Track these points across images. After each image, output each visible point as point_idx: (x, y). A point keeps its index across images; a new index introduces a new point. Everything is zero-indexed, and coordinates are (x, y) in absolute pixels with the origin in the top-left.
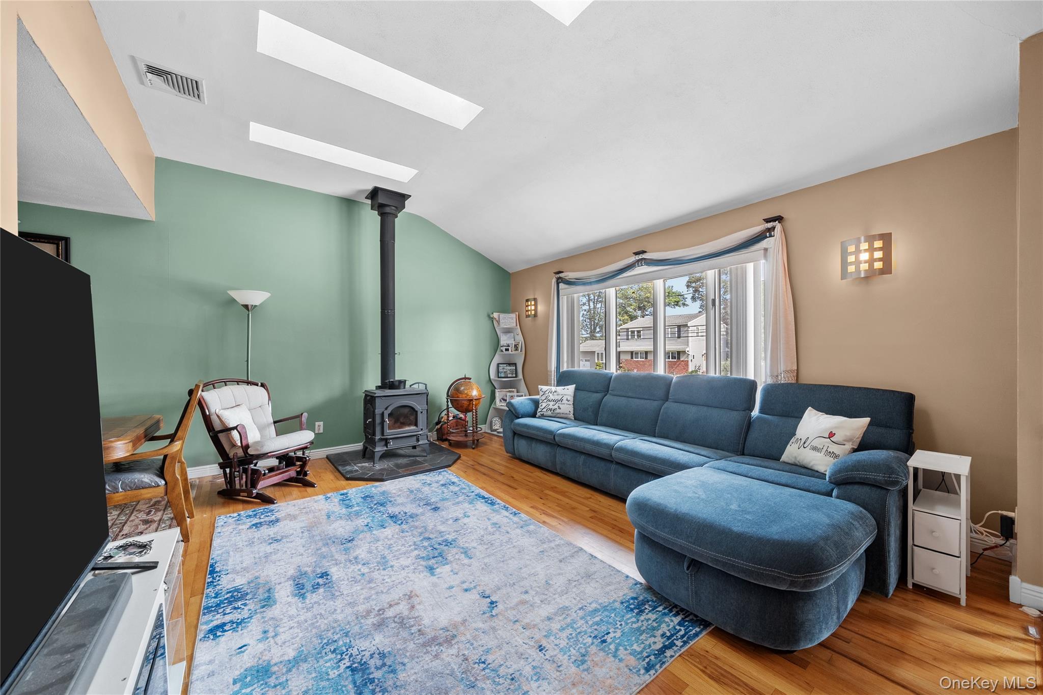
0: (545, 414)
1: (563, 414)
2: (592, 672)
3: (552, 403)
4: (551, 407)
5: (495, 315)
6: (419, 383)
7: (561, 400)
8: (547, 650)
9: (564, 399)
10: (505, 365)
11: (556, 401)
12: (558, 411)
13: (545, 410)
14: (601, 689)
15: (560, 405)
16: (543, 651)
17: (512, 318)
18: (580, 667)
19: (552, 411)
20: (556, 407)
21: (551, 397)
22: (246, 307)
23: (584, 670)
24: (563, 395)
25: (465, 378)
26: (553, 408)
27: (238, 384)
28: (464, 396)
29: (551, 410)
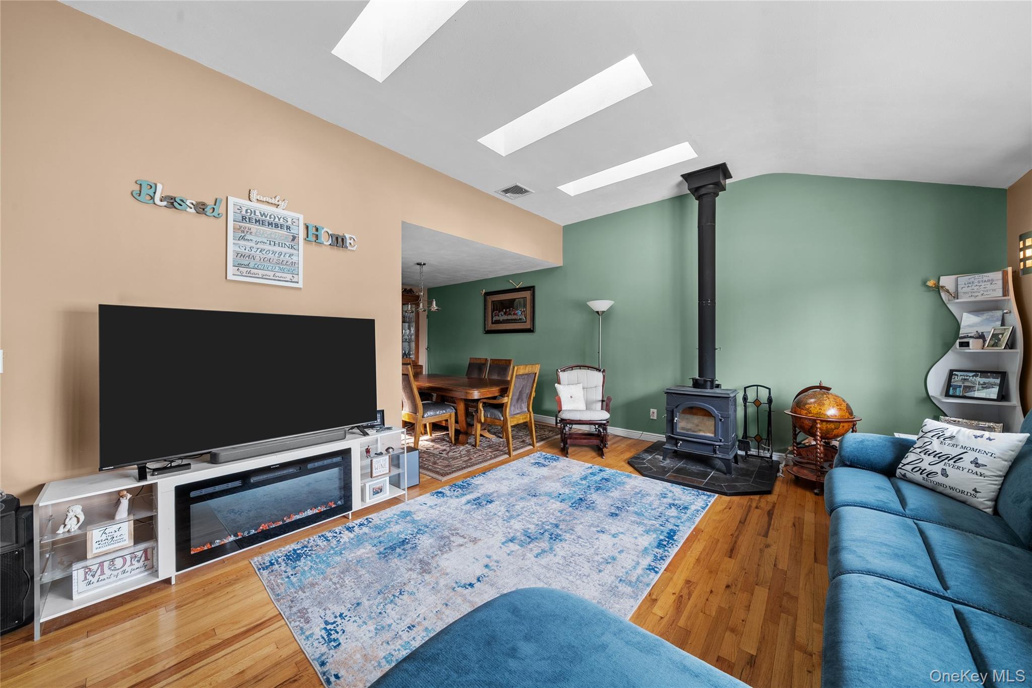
0: (909, 475)
1: (951, 488)
2: (375, 670)
3: (931, 459)
4: (924, 465)
5: (947, 281)
6: (757, 386)
7: (958, 458)
8: (409, 632)
9: (968, 458)
10: (971, 374)
11: (941, 457)
12: (939, 478)
13: (909, 468)
14: (354, 677)
15: (947, 468)
16: (407, 629)
17: (991, 281)
18: (384, 660)
19: (925, 475)
20: (938, 468)
21: (936, 446)
22: (598, 312)
23: (379, 663)
24: (966, 450)
25: (821, 387)
26: (929, 469)
27: (580, 369)
28: (804, 412)
29: (922, 471)
